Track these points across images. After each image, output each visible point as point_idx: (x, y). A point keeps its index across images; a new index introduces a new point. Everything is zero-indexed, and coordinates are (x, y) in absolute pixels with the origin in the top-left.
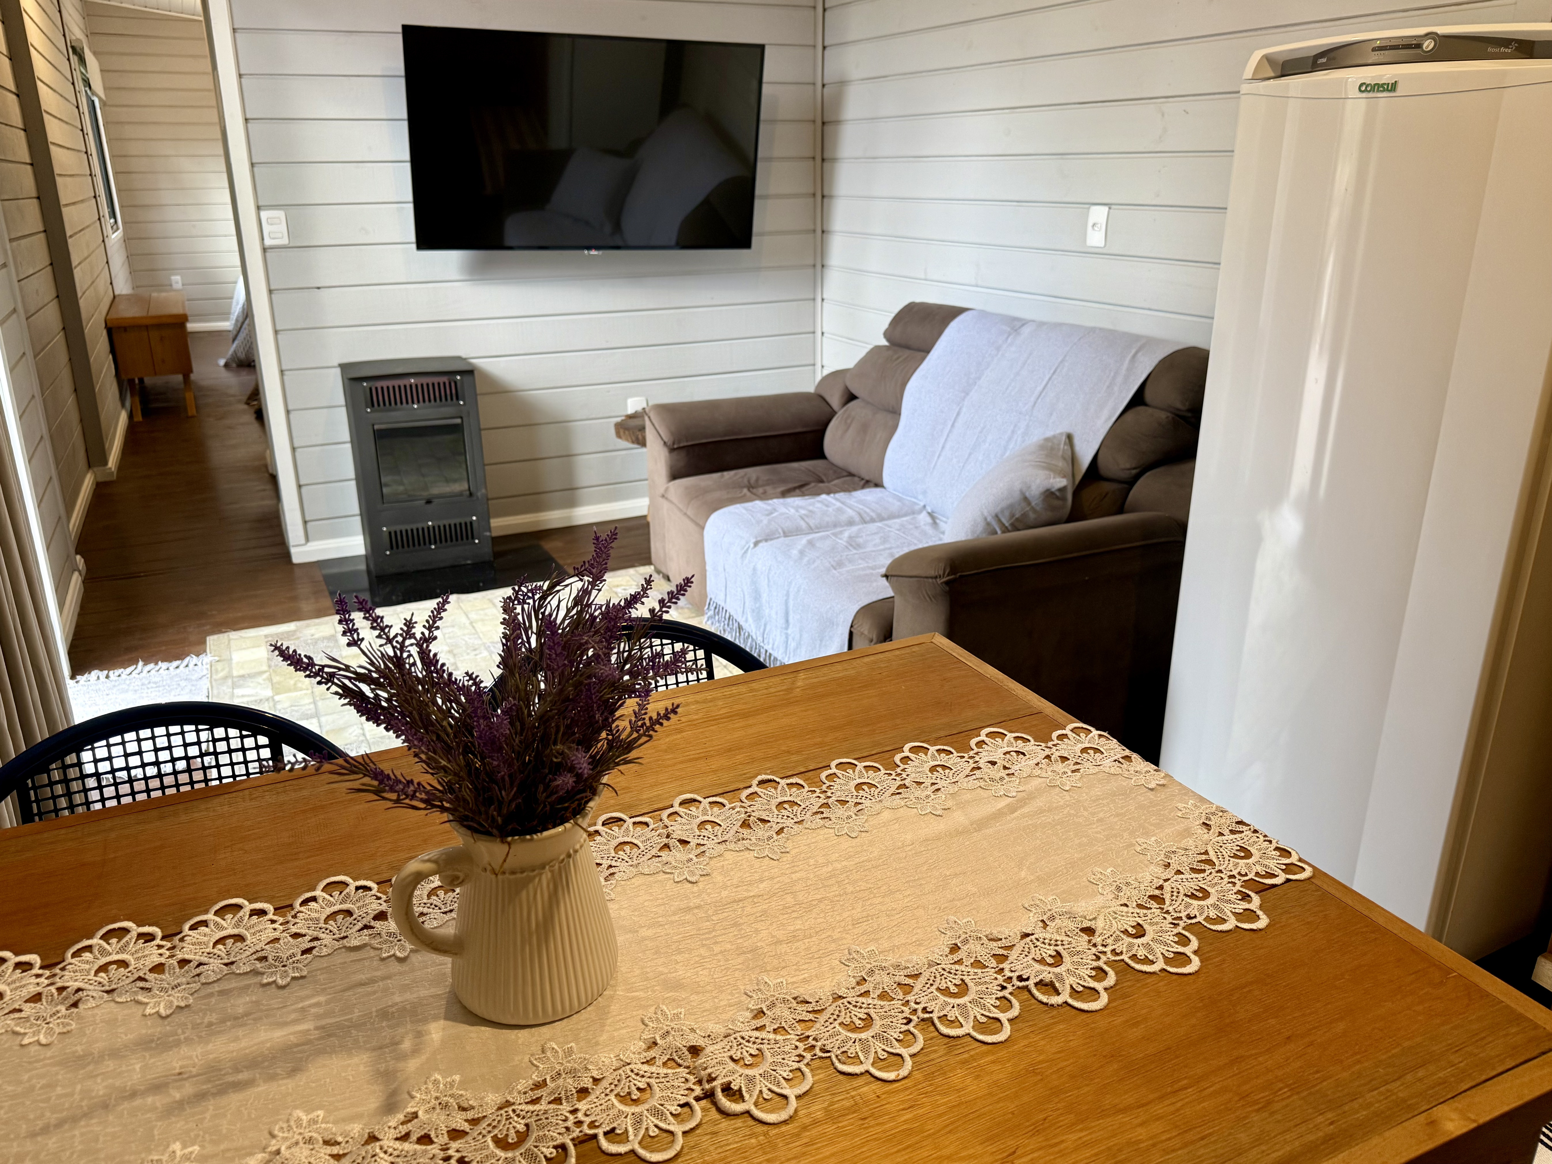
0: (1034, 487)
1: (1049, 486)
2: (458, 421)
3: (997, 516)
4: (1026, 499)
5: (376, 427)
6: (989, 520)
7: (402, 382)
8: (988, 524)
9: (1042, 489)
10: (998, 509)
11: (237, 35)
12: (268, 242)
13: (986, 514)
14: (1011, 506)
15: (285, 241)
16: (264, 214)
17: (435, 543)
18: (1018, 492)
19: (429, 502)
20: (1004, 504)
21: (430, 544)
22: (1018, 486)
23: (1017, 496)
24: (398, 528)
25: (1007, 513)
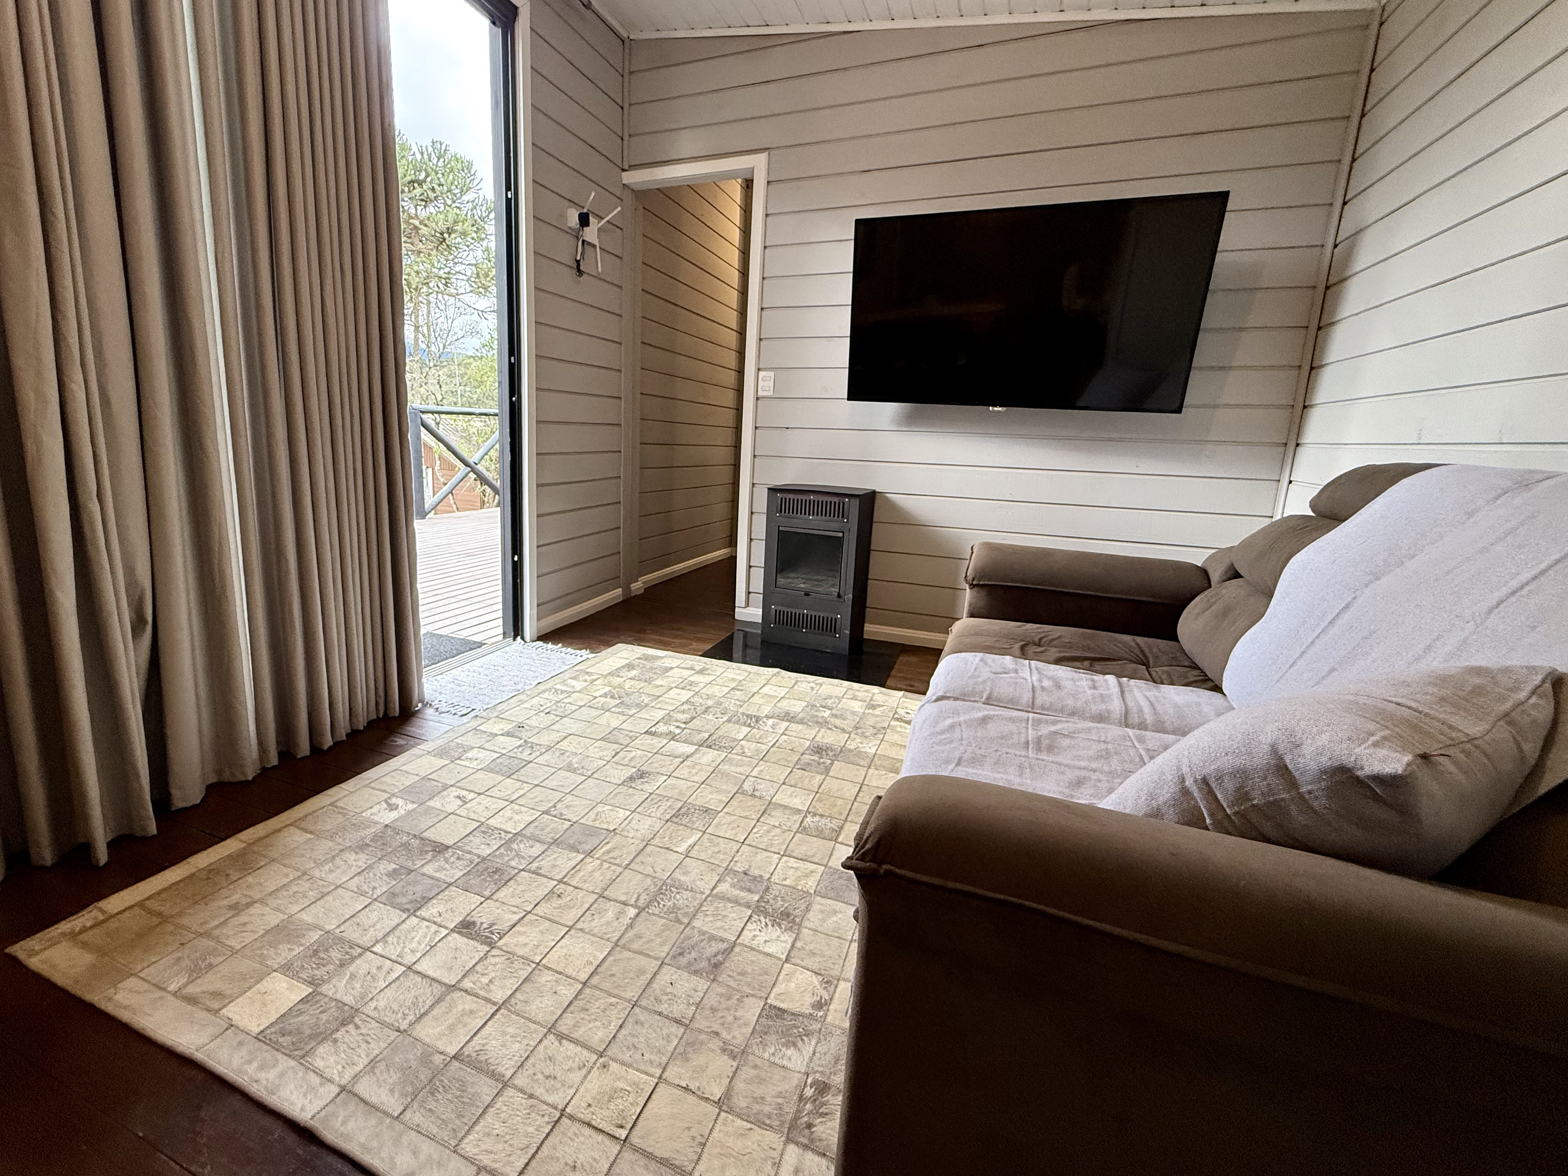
0: (1308, 749)
1: (1348, 761)
2: (841, 535)
3: (1205, 781)
4: (1282, 769)
5: (781, 528)
6: (1189, 782)
7: (804, 497)
8: (1185, 792)
9: (1325, 761)
10: (1210, 769)
11: (767, 251)
12: (760, 393)
13: (1185, 770)
14: (1242, 774)
15: (770, 394)
16: (762, 374)
17: (806, 628)
18: (1266, 748)
19: (807, 594)
20: (1227, 763)
21: (803, 627)
22: (1268, 735)
23: (1261, 757)
24: (782, 608)
25: (1230, 785)
